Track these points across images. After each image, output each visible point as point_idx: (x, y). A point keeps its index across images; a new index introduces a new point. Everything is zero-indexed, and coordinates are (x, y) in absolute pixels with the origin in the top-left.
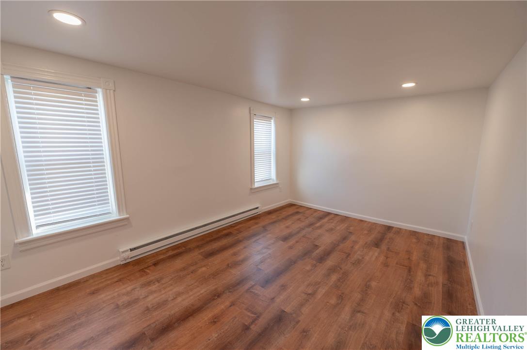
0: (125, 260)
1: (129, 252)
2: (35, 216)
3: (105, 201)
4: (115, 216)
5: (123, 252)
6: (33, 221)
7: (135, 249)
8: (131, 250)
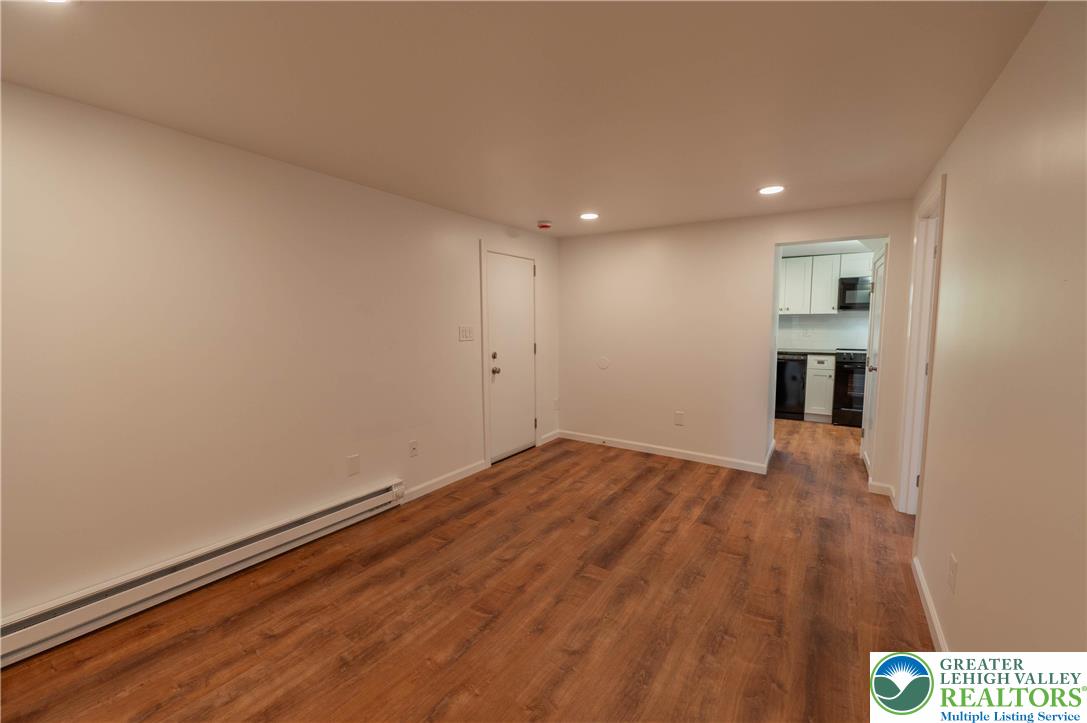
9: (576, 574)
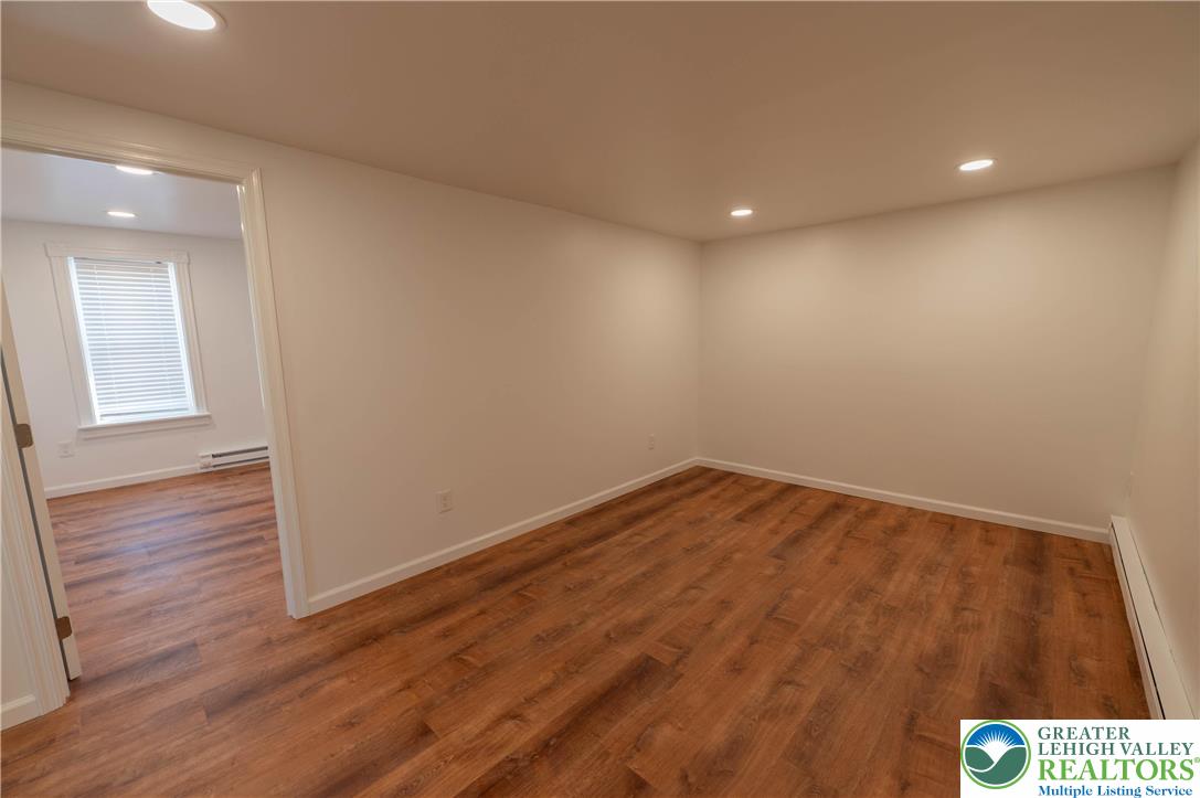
0: (207, 467)
1: (211, 459)
2: (100, 404)
3: (181, 394)
4: (193, 412)
5: (203, 457)
6: (98, 410)
7: (220, 456)
8: (214, 456)
9: (688, 651)
